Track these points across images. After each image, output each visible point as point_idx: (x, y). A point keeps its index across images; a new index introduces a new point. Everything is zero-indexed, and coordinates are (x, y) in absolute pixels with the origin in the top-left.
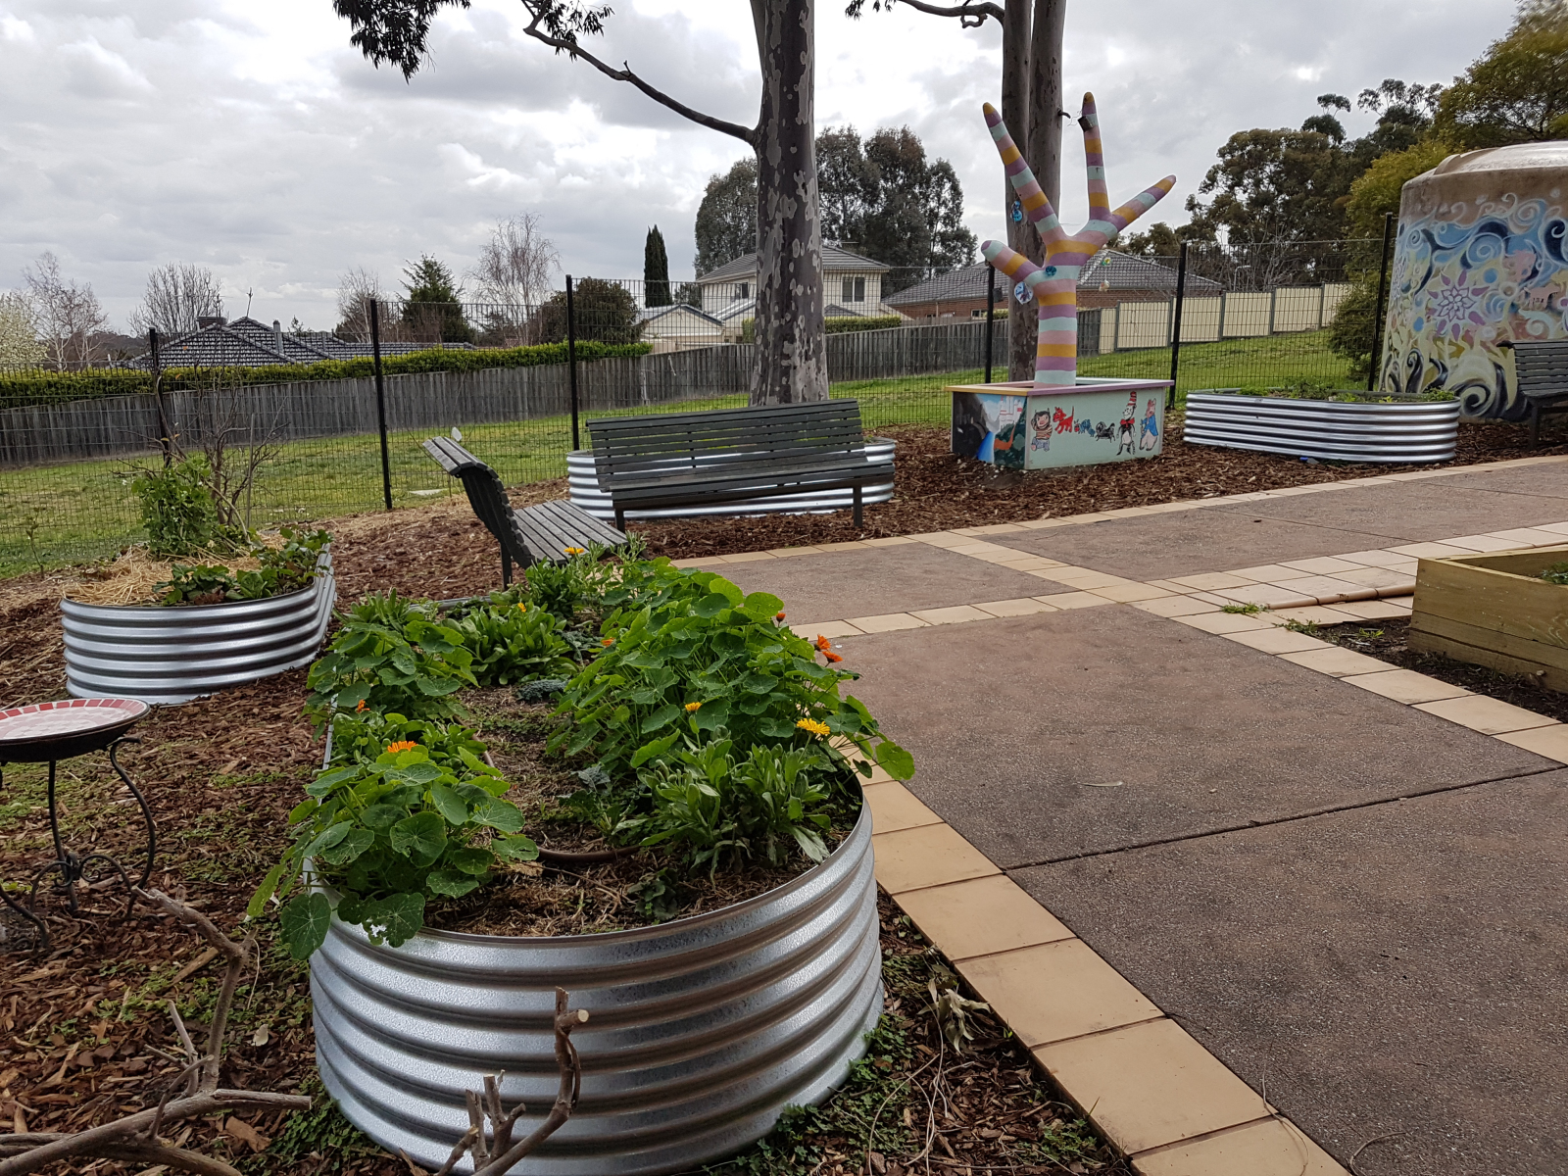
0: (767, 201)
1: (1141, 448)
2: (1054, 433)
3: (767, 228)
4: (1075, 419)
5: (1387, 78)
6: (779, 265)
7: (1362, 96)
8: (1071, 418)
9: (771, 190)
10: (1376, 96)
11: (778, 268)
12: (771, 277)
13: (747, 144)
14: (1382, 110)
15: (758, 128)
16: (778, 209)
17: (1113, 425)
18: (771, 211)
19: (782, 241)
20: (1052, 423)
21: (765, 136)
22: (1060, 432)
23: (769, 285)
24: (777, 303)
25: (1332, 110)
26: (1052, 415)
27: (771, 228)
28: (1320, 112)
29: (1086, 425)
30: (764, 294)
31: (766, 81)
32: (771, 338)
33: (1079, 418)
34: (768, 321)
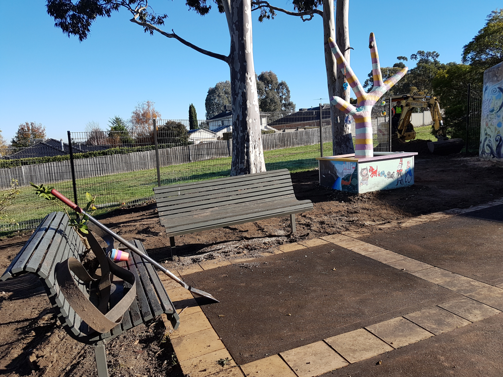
0: (235, 86)
1: (406, 182)
2: (370, 177)
3: (236, 96)
4: (378, 171)
5: (419, 50)
6: (241, 111)
7: (411, 56)
8: (376, 170)
9: (237, 81)
10: (416, 56)
11: (241, 112)
12: (238, 116)
13: (226, 62)
14: (418, 59)
15: (230, 55)
16: (239, 88)
17: (394, 172)
18: (237, 90)
19: (242, 101)
20: (369, 173)
21: (233, 59)
22: (372, 177)
23: (238, 119)
24: (242, 126)
25: (402, 61)
26: (368, 170)
27: (237, 96)
28: (398, 62)
29: (383, 173)
30: (235, 123)
31: (232, 37)
32: (239, 140)
33: (380, 170)
34: (238, 134)
